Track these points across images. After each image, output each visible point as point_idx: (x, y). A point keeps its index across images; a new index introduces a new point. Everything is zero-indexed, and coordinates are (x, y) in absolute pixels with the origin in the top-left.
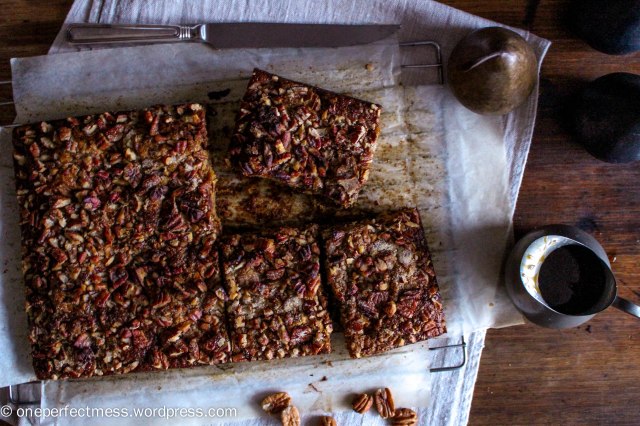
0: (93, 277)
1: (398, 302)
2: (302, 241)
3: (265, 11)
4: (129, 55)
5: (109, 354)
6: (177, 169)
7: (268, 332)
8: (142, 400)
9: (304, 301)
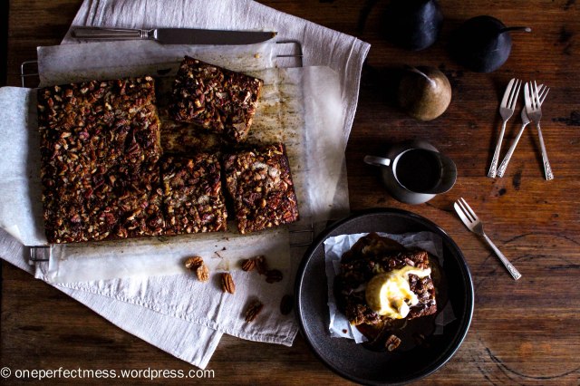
0: (83, 180)
1: (267, 200)
2: (210, 161)
3: (194, 20)
4: (109, 46)
5: (91, 227)
6: (136, 116)
7: (188, 216)
8: (111, 259)
9: (210, 197)
